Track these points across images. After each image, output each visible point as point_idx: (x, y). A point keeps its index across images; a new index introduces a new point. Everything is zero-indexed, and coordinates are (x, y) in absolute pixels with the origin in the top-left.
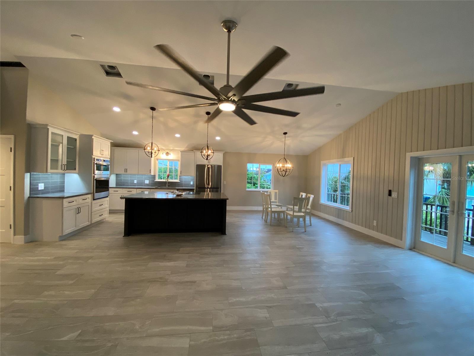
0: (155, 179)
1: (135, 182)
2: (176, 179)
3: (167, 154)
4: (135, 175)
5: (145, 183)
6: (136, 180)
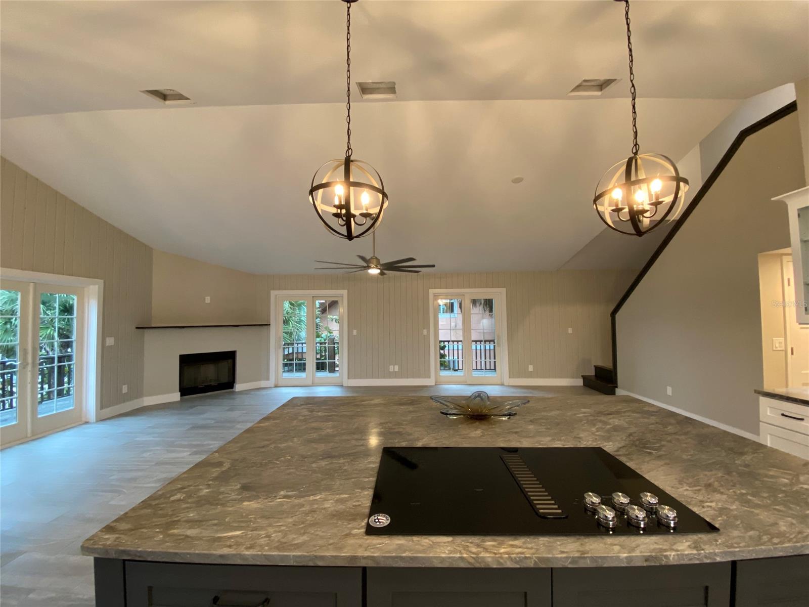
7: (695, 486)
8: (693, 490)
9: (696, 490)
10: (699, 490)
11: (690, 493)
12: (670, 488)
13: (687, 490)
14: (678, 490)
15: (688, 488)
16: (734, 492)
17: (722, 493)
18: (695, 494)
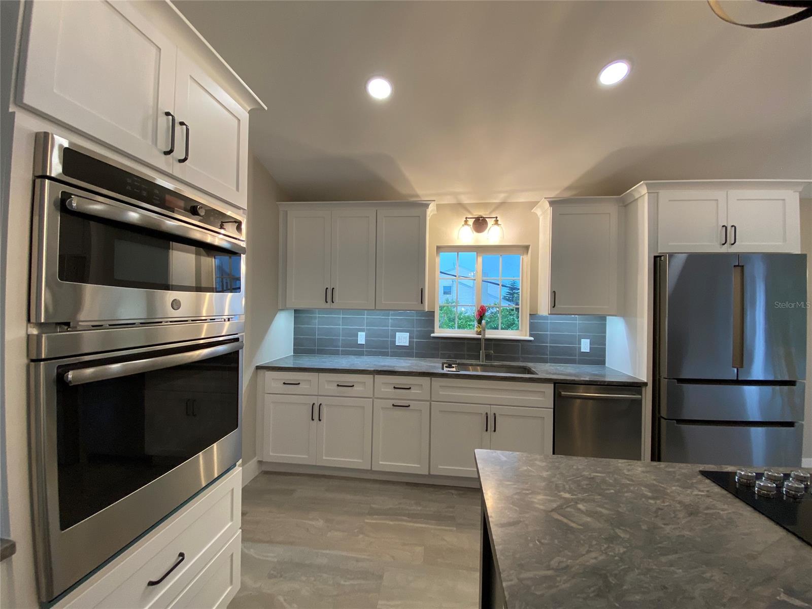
0: (433, 327)
1: (362, 338)
2: (510, 326)
3: (480, 224)
4: (360, 311)
5: (397, 344)
6: (362, 330)
7: (712, 514)
8: (716, 509)
9: (711, 509)
10: (708, 508)
11: (719, 505)
12: (745, 513)
13: (723, 510)
14: (733, 510)
15: (722, 512)
16: (664, 502)
17: (680, 502)
18: (713, 505)
